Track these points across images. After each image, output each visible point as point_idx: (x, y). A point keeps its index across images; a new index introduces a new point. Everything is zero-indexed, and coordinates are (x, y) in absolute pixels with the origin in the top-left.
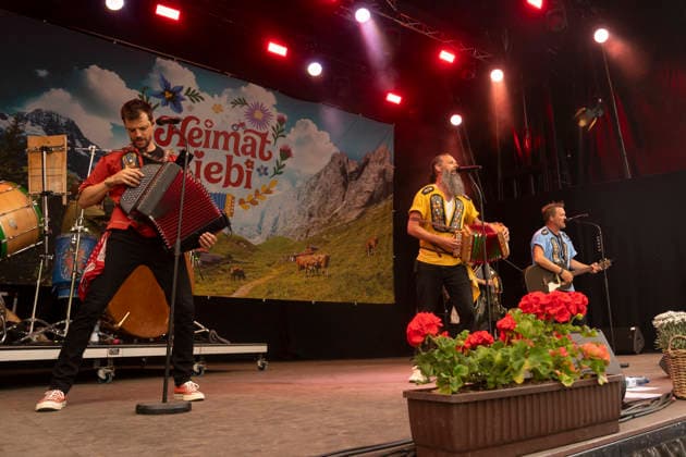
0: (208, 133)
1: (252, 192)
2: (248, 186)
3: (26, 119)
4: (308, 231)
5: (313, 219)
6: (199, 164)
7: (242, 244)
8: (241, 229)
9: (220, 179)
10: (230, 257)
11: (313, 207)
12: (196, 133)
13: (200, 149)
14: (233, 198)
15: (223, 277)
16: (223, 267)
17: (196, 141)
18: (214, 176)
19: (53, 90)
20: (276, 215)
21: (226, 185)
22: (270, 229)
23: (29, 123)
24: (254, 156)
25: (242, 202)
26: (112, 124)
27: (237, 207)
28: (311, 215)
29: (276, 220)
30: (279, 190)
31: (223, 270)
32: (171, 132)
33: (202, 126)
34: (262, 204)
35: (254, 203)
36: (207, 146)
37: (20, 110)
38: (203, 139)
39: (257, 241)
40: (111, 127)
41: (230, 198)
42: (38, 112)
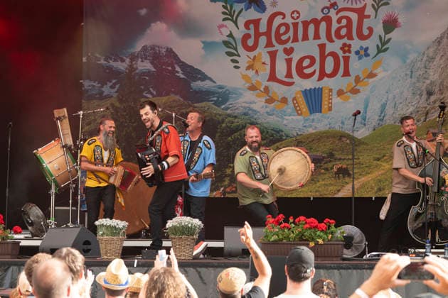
0: (295, 25)
1: (351, 80)
2: (346, 73)
3: (137, 57)
4: (427, 114)
5: (433, 98)
6: (289, 62)
7: (344, 139)
8: (343, 123)
9: (313, 73)
10: (331, 155)
11: (432, 83)
12: (283, 29)
13: (288, 45)
14: (331, 90)
15: (326, 176)
16: (326, 166)
17: (284, 38)
18: (307, 71)
19: (153, 25)
20: (384, 101)
21: (320, 78)
22: (377, 118)
23: (140, 60)
24: (351, 38)
25: (340, 93)
26: (203, 42)
27: (336, 100)
28: (430, 94)
29: (384, 107)
30: (385, 70)
31: (327, 169)
32: (258, 35)
33: (289, 20)
34: (365, 91)
35: (355, 91)
36: (295, 40)
37: (132, 51)
38: (291, 33)
39: (361, 134)
40: (203, 45)
41: (326, 91)
42: (145, 48)
